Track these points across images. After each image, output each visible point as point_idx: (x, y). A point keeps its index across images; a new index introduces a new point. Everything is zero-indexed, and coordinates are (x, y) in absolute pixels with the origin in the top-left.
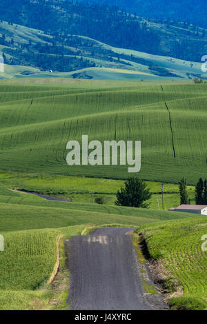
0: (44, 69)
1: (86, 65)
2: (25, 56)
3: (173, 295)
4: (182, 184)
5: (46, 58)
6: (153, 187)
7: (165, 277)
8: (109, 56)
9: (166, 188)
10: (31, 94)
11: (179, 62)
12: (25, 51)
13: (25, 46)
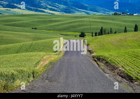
0: (66, 13)
1: (74, 12)
2: (62, 11)
3: (93, 54)
4: (92, 33)
5: (66, 11)
6: (86, 34)
7: (90, 50)
8: (78, 11)
9: (89, 34)
10: (63, 16)
11: (91, 12)
12: (62, 10)
13: (62, 9)
